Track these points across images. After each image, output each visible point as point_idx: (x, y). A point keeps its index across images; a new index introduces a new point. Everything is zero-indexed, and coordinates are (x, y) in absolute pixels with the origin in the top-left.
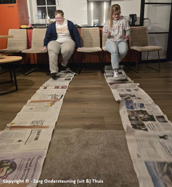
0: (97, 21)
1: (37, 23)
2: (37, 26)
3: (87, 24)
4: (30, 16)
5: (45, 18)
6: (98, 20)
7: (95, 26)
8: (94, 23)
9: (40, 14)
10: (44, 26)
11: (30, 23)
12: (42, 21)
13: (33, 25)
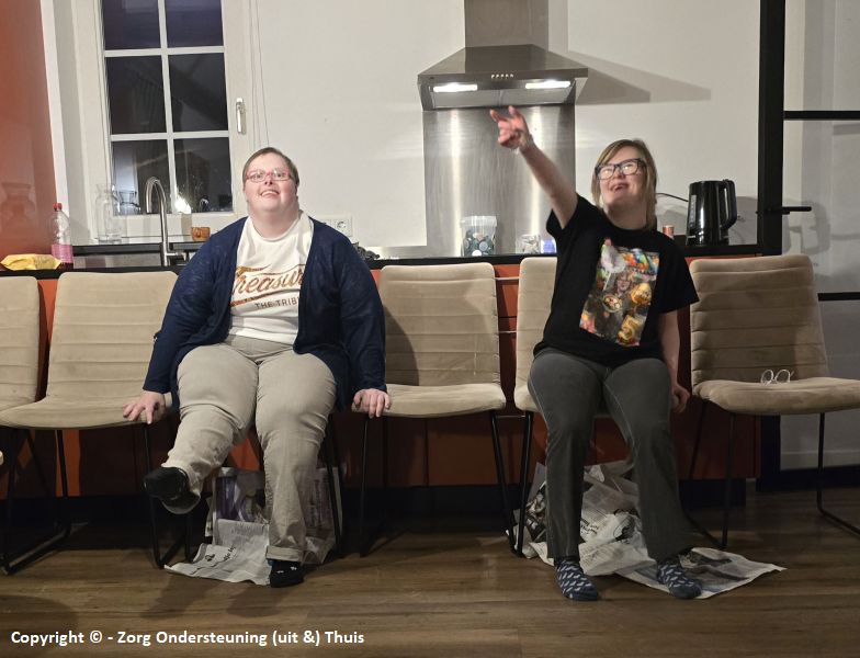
0: (485, 222)
1: (107, 239)
2: (109, 261)
3: (424, 243)
4: (62, 195)
5: (155, 211)
6: (491, 221)
7: (477, 253)
8: (469, 235)
9: (130, 185)
10: (154, 260)
11: (64, 239)
12: (138, 229)
13: (78, 251)
